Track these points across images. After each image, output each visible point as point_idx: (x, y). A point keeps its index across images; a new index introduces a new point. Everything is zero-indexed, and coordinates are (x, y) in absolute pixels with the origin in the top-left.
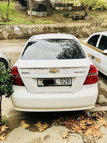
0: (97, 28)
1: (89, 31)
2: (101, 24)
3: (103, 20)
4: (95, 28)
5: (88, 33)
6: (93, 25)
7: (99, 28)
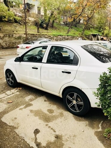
0: (10, 39)
1: (3, 42)
2: (13, 35)
3: (13, 32)
4: (8, 39)
5: (2, 44)
6: (6, 36)
7: (12, 39)
